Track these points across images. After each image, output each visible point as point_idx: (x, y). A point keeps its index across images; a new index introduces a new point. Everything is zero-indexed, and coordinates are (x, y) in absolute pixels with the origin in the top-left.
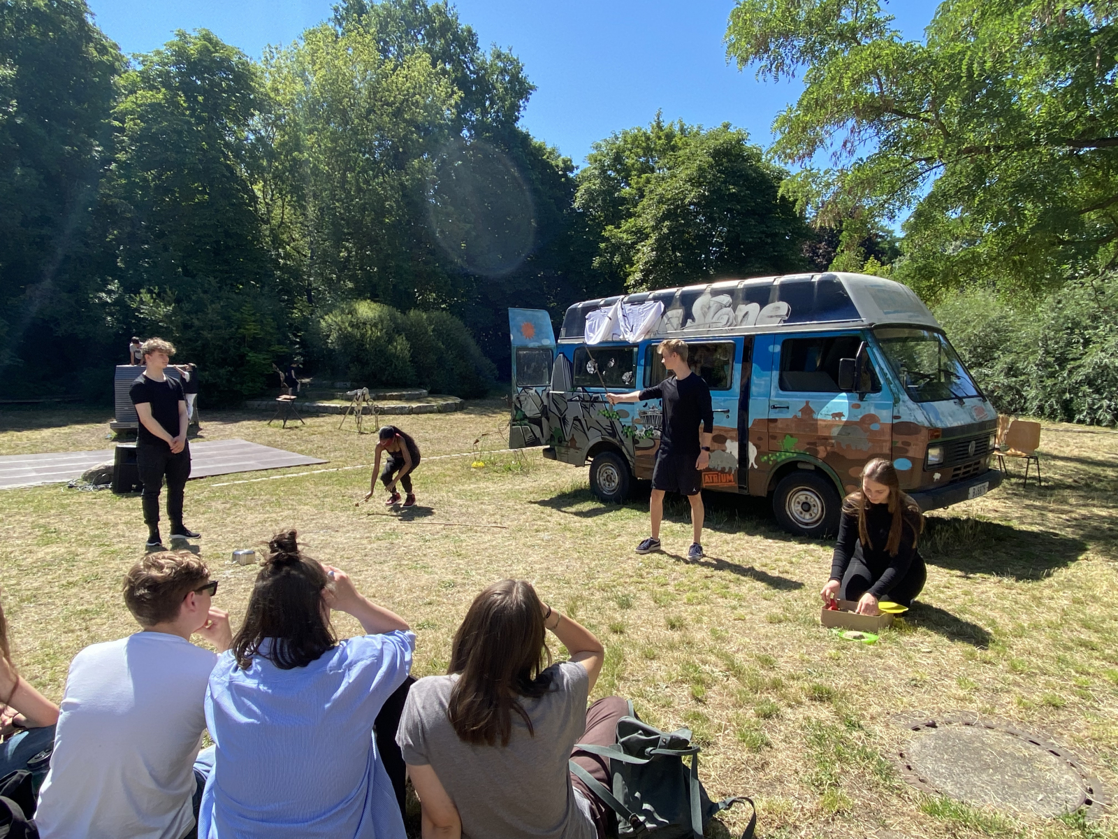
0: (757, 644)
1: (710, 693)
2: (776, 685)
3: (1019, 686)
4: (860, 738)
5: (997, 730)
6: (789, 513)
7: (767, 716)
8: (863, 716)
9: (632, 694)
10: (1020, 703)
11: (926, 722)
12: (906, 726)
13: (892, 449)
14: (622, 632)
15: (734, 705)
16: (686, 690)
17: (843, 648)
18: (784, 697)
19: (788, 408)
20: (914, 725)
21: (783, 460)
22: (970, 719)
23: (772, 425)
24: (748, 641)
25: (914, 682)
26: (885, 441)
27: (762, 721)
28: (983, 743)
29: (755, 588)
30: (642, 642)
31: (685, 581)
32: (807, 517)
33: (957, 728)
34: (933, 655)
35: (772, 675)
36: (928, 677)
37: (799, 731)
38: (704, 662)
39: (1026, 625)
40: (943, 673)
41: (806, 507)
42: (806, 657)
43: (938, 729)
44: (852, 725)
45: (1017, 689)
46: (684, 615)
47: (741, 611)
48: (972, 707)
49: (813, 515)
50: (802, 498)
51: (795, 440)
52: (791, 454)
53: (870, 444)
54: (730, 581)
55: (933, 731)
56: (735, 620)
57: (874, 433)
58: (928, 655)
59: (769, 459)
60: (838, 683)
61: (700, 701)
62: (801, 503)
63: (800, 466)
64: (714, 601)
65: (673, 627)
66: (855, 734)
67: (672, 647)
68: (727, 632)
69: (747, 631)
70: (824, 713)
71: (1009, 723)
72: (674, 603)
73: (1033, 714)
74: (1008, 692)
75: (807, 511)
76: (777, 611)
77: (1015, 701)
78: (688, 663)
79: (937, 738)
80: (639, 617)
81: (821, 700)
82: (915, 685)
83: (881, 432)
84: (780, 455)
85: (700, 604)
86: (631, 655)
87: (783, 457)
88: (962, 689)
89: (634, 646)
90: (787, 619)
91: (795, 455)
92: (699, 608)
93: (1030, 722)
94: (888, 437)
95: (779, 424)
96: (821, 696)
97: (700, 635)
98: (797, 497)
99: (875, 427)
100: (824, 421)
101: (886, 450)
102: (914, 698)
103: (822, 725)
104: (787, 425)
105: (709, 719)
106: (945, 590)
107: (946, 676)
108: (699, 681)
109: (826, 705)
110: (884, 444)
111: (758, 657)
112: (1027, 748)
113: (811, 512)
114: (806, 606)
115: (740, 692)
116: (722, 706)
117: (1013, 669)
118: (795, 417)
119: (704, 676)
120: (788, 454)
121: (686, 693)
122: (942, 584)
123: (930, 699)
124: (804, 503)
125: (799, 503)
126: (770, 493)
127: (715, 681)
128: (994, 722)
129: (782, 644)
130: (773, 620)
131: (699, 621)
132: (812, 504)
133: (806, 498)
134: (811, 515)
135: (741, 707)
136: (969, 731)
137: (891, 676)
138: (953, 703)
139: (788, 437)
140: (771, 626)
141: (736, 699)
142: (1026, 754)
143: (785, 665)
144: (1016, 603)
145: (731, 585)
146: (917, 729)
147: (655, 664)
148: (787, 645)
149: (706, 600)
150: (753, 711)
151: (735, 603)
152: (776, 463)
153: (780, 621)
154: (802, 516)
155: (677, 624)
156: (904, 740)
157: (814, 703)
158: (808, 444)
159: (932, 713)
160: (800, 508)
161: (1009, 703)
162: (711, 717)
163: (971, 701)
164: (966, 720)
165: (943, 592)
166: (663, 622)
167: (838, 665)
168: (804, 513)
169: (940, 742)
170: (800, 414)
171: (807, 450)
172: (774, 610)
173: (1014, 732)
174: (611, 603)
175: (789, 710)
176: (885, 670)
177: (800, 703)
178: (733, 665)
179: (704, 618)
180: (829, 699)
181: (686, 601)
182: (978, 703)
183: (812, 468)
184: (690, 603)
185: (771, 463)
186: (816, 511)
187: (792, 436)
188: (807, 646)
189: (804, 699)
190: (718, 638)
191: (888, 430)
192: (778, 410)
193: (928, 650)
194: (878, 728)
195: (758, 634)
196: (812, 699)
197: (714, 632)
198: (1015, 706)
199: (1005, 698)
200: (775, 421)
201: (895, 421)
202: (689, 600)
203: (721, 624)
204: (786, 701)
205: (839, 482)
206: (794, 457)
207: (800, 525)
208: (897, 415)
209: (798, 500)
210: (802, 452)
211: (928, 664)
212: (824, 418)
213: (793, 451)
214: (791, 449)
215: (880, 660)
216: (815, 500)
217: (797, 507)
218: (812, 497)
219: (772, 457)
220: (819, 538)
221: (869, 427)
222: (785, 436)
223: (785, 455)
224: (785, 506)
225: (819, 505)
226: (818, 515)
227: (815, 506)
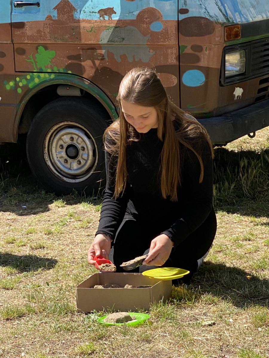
6: (49, 163)
13: (179, 58)
19: (38, 4)
21: (38, 85)
23: (17, 32)
26: (171, 47)
32: (74, 167)
41: (72, 152)
49: (83, 162)
50: (67, 139)
51: (51, 54)
52: (47, 75)
53: (152, 52)
57: (154, 36)
59: (17, 85)
62: (65, 146)
63: (61, 92)
75: (74, 157)
76: (19, 302)
83: (165, 34)
84: (32, 79)
87: (37, 81)
90: (31, 311)
91: (53, 76)
94: (173, 41)
95: (28, 31)
98: (60, 139)
99: (156, 27)
100: (89, 22)
101: (172, 60)
104: (39, 32)
110: (169, 51)
113: (79, 158)
118: (49, 18)
120: (42, 75)
124: (69, 146)
125: (62, 147)
126: (22, 137)
132: (79, 147)
133: (72, 139)
134: (79, 163)
139: (41, 48)
152: (27, 90)
154: (68, 165)
158: (69, 58)
160: (64, 154)
168: (70, 160)
170: (55, 14)
171: (68, 67)
183: (77, 93)
185: (19, 90)
186: (85, 157)
187: (46, 47)
188: (53, 343)
191: (173, 30)
192: (24, 8)
200: (21, 25)
201: (182, 17)
205: (113, 111)
206: (51, 80)
207: (65, 179)
208: (184, 8)
209: (61, 142)
210: (61, 70)
211: (207, 340)
212: (89, 18)
213: (49, 71)
214: (47, 67)
215: (147, 345)
216: (84, 141)
217: (60, 152)
218: (79, 137)
219: (20, 81)
220: (91, 196)
221: (148, 28)
222: (37, 49)
223: (39, 77)
224: (43, 154)
225: (90, 147)
226: (89, 162)
227: (83, 149)
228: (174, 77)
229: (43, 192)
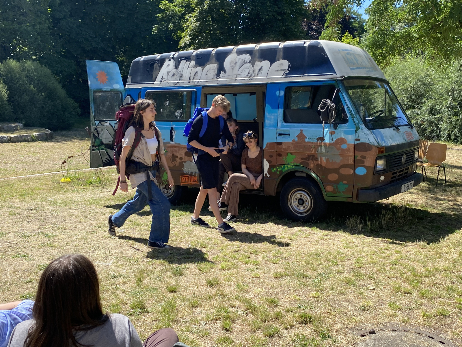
0: (267, 292)
1: (235, 325)
2: (278, 316)
3: (425, 305)
4: (329, 344)
5: (410, 332)
6: (290, 206)
7: (271, 336)
8: (332, 331)
9: (182, 330)
10: (424, 315)
11: (369, 331)
12: (357, 334)
13: (354, 161)
14: (175, 292)
15: (250, 331)
16: (219, 324)
17: (321, 290)
18: (283, 323)
19: (289, 134)
20: (362, 333)
21: (287, 170)
22: (394, 327)
23: (279, 147)
24: (261, 290)
25: (363, 308)
26: (350, 156)
27: (268, 339)
28: (402, 340)
29: (267, 257)
30: (189, 296)
31: (220, 255)
32: (302, 209)
33: (387, 333)
34: (375, 291)
35: (275, 310)
36: (372, 304)
37: (291, 343)
38: (232, 306)
39: (431, 269)
40: (381, 301)
41: (301, 202)
42: (298, 297)
43: (376, 334)
44: (324, 337)
45: (423, 307)
46: (219, 277)
47: (257, 272)
48: (396, 320)
49: (306, 207)
50: (299, 196)
51: (294, 157)
52: (291, 166)
53: (341, 158)
54: (251, 253)
55: (373, 336)
56: (253, 278)
57: (343, 150)
58: (373, 291)
59: (277, 170)
60: (317, 312)
61: (228, 330)
62: (298, 199)
63: (297, 174)
64: (240, 267)
65: (211, 285)
66: (326, 342)
67: (210, 298)
68: (247, 286)
69: (261, 284)
70: (307, 331)
71: (417, 327)
72: (212, 270)
73: (431, 321)
74: (418, 309)
75: (302, 204)
76: (281, 270)
77: (422, 314)
78: (220, 307)
79: (376, 339)
80: (188, 281)
81: (306, 323)
82: (364, 310)
83: (348, 150)
84: (284, 167)
85: (230, 269)
86: (181, 306)
87: (286, 169)
88: (391, 310)
89: (183, 299)
90: (287, 275)
91: (294, 167)
92: (229, 271)
93: (429, 326)
94: (352, 153)
95: (284, 146)
96: (306, 320)
97: (229, 289)
98: (295, 195)
99: (344, 147)
100: (312, 143)
101: (351, 162)
102: (363, 317)
103: (306, 338)
104: (289, 147)
105: (233, 341)
106: (386, 251)
107: (383, 303)
108: (228, 318)
109: (309, 326)
110: (350, 158)
111: (267, 300)
112: (427, 341)
113: (304, 205)
114: (299, 266)
115: (254, 322)
116: (242, 332)
117: (422, 296)
118: (294, 141)
119: (230, 314)
120: (289, 166)
121: (218, 327)
122: (384, 248)
123: (372, 317)
124: (300, 199)
125: (296, 199)
126: (278, 193)
127: (239, 317)
128: (409, 327)
129: (283, 290)
130: (278, 276)
131: (229, 280)
132: (304, 200)
133: (301, 196)
134: (304, 207)
135: (254, 332)
136: (394, 334)
137: (350, 305)
138: (386, 319)
139: (289, 154)
140: (277, 280)
141: (252, 327)
142: (426, 344)
143: (284, 303)
144: (427, 257)
145: (251, 256)
146: (363, 336)
147: (198, 310)
148: (286, 291)
149: (235, 266)
150: (262, 334)
151: (253, 267)
152: (281, 173)
153: (282, 277)
154: (299, 208)
155: (214, 283)
156: (356, 343)
157: (301, 325)
158: (302, 159)
159: (373, 325)
160: (297, 203)
161: (418, 316)
162: (235, 340)
163: (396, 317)
164: (393, 328)
165: (384, 253)
166: (204, 283)
167: (318, 301)
168: (300, 206)
169: (377, 342)
170: (296, 139)
171: (301, 163)
172: (279, 270)
173: (420, 332)
174: (168, 273)
175: (286, 331)
176: (346, 301)
177: (292, 326)
178: (250, 306)
179: (232, 278)
180: (310, 322)
181: (220, 268)
182: (401, 316)
183: (305, 175)
184: (223, 269)
185: (278, 173)
186: (307, 204)
187: (291, 154)
188: (299, 291)
189: (295, 323)
190: (241, 290)
191: (352, 148)
192: (282, 136)
193: (373, 288)
194: (340, 337)
195: (268, 285)
196: (300, 323)
197: (238, 286)
198: (421, 317)
199: (416, 313)
200: (280, 144)
201: (357, 142)
202: (223, 267)
203: (243, 281)
204: (283, 326)
205: (322, 184)
206: (293, 168)
207: (297, 214)
208: (358, 138)
209: (296, 197)
210: (298, 165)
211: (372, 296)
212: (312, 141)
213: (292, 164)
214: (291, 163)
215: (343, 296)
216: (307, 197)
217: (295, 202)
218: (304, 195)
219: (279, 168)
220: (309, 223)
221: (340, 147)
222: (287, 154)
223: (287, 167)
224: (287, 202)
225: (309, 200)
226: (309, 207)
227: (306, 201)
228: (351, 170)
229: (287, 219)
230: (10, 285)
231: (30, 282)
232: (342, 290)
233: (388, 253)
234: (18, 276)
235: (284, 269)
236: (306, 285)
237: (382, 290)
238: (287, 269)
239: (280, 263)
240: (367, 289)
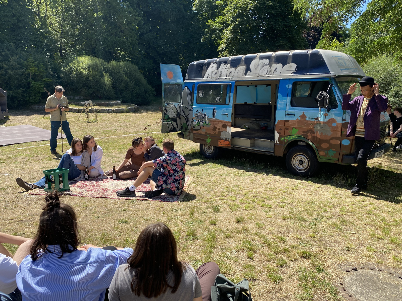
0: (277, 230)
1: (256, 255)
2: (286, 251)
3: (394, 250)
4: (323, 276)
5: (384, 272)
6: (293, 165)
7: (281, 266)
8: (325, 266)
9: (220, 256)
10: (395, 259)
11: (353, 268)
12: (344, 270)
13: (341, 135)
14: (215, 224)
15: (266, 261)
16: (245, 254)
17: (316, 232)
18: (289, 256)
19: (294, 115)
20: (347, 269)
21: (292, 140)
22: (372, 266)
23: (286, 123)
24: (273, 229)
25: (347, 249)
26: (338, 131)
27: (279, 268)
28: (377, 278)
29: (277, 202)
30: (224, 229)
31: (244, 198)
32: (301, 167)
33: (366, 271)
34: (356, 235)
35: (284, 245)
36: (354, 246)
37: (296, 273)
38: (253, 240)
39: (398, 220)
40: (361, 244)
41: (301, 162)
42: (300, 236)
43: (358, 271)
44: (319, 270)
45: (393, 252)
46: (244, 216)
47: (270, 214)
48: (373, 261)
49: (304, 166)
50: (299, 159)
51: (297, 130)
52: (295, 137)
53: (332, 133)
54: (265, 199)
55: (356, 272)
56: (267, 218)
57: (333, 127)
58: (355, 235)
59: (285, 139)
60: (313, 250)
61: (251, 259)
62: (299, 160)
63: (299, 143)
64: (258, 208)
65: (239, 222)
66: (321, 274)
67: (239, 232)
68: (264, 224)
69: (273, 224)
70: (306, 264)
71: (389, 269)
72: (239, 209)
73: (400, 264)
74: (389, 253)
75: (301, 164)
76: (287, 213)
77: (392, 257)
78: (246, 240)
79: (357, 276)
80: (223, 217)
81: (306, 258)
82: (348, 250)
83: (337, 127)
84: (290, 138)
85: (251, 210)
86: (220, 236)
87: (291, 138)
88: (369, 252)
89: (221, 231)
90: (291, 218)
91: (297, 137)
92: (251, 212)
93: (399, 268)
94: (340, 129)
95: (290, 123)
96: (306, 256)
97: (251, 226)
98: (297, 158)
99: (334, 125)
100: (311, 121)
101: (339, 136)
102: (347, 256)
103: (306, 270)
104: (294, 123)
105: (255, 268)
106: (362, 202)
107: (362, 245)
108: (251, 249)
109: (308, 260)
110: (338, 133)
111: (278, 237)
112: (397, 280)
113: (303, 165)
114: (300, 211)
115: (269, 255)
116: (261, 261)
117: (392, 242)
118: (298, 119)
119: (253, 247)
120: (293, 137)
121: (245, 255)
122: (361, 199)
123: (355, 257)
124: (300, 161)
125: (298, 160)
126: (285, 155)
127: (258, 249)
128: (383, 268)
129: (288, 230)
130: (285, 218)
131: (251, 219)
132: (304, 161)
133: (301, 158)
134: (303, 166)
135: (270, 262)
136: (371, 272)
137: (337, 245)
138: (365, 259)
139: (294, 128)
140: (284, 221)
141: (268, 258)
142: (397, 283)
143: (290, 241)
144: (394, 209)
145: (266, 200)
146: (348, 271)
147: (230, 241)
148: (291, 230)
149: (254, 208)
150: (275, 264)
151: (267, 209)
152: (288, 141)
153: (288, 219)
154: (299, 166)
155: (241, 220)
156: (342, 277)
157: (302, 259)
158: (303, 132)
159: (355, 264)
160: (298, 163)
161: (389, 259)
162: (256, 267)
163: (373, 258)
164: (370, 267)
165: (361, 204)
166: (234, 219)
167: (314, 240)
168: (300, 165)
169: (359, 278)
170: (300, 118)
171: (302, 135)
172: (285, 213)
173: (391, 272)
174: (210, 210)
175: (291, 263)
176: (335, 242)
177: (296, 260)
178: (266, 241)
179: (253, 217)
180: (309, 257)
181: (244, 208)
182: (376, 259)
183: (304, 144)
184: (246, 209)
185: (285, 141)
186: (305, 164)
187: (295, 128)
188: (300, 231)
189: (298, 258)
190: (259, 227)
191: (340, 126)
192: (289, 116)
193: (354, 233)
194: (331, 271)
195: (278, 225)
196: (302, 257)
197: (257, 224)
198: (392, 260)
199: (388, 256)
200: (288, 121)
201: (344, 122)
202: (246, 208)
203: (261, 220)
204: (290, 259)
205: (317, 150)
206: (296, 138)
207: (298, 171)
208: (345, 119)
209: (297, 159)
210: (300, 136)
211: (354, 239)
212: (311, 120)
213: (296, 135)
214: (295, 134)
215: (332, 238)
216: (305, 159)
217: (297, 162)
218: (304, 158)
219: (286, 138)
220: (306, 177)
221: (331, 125)
222: (292, 128)
223: (292, 137)
224: (291, 162)
225: (307, 162)
226: (306, 166)
227: (305, 162)
228: (339, 141)
229: (290, 174)
230: (113, 212)
231: (125, 210)
232: (331, 232)
233: (364, 204)
234: (117, 206)
235: (289, 213)
236: (305, 227)
237: (361, 235)
238: (291, 213)
239: (286, 207)
240: (350, 233)
